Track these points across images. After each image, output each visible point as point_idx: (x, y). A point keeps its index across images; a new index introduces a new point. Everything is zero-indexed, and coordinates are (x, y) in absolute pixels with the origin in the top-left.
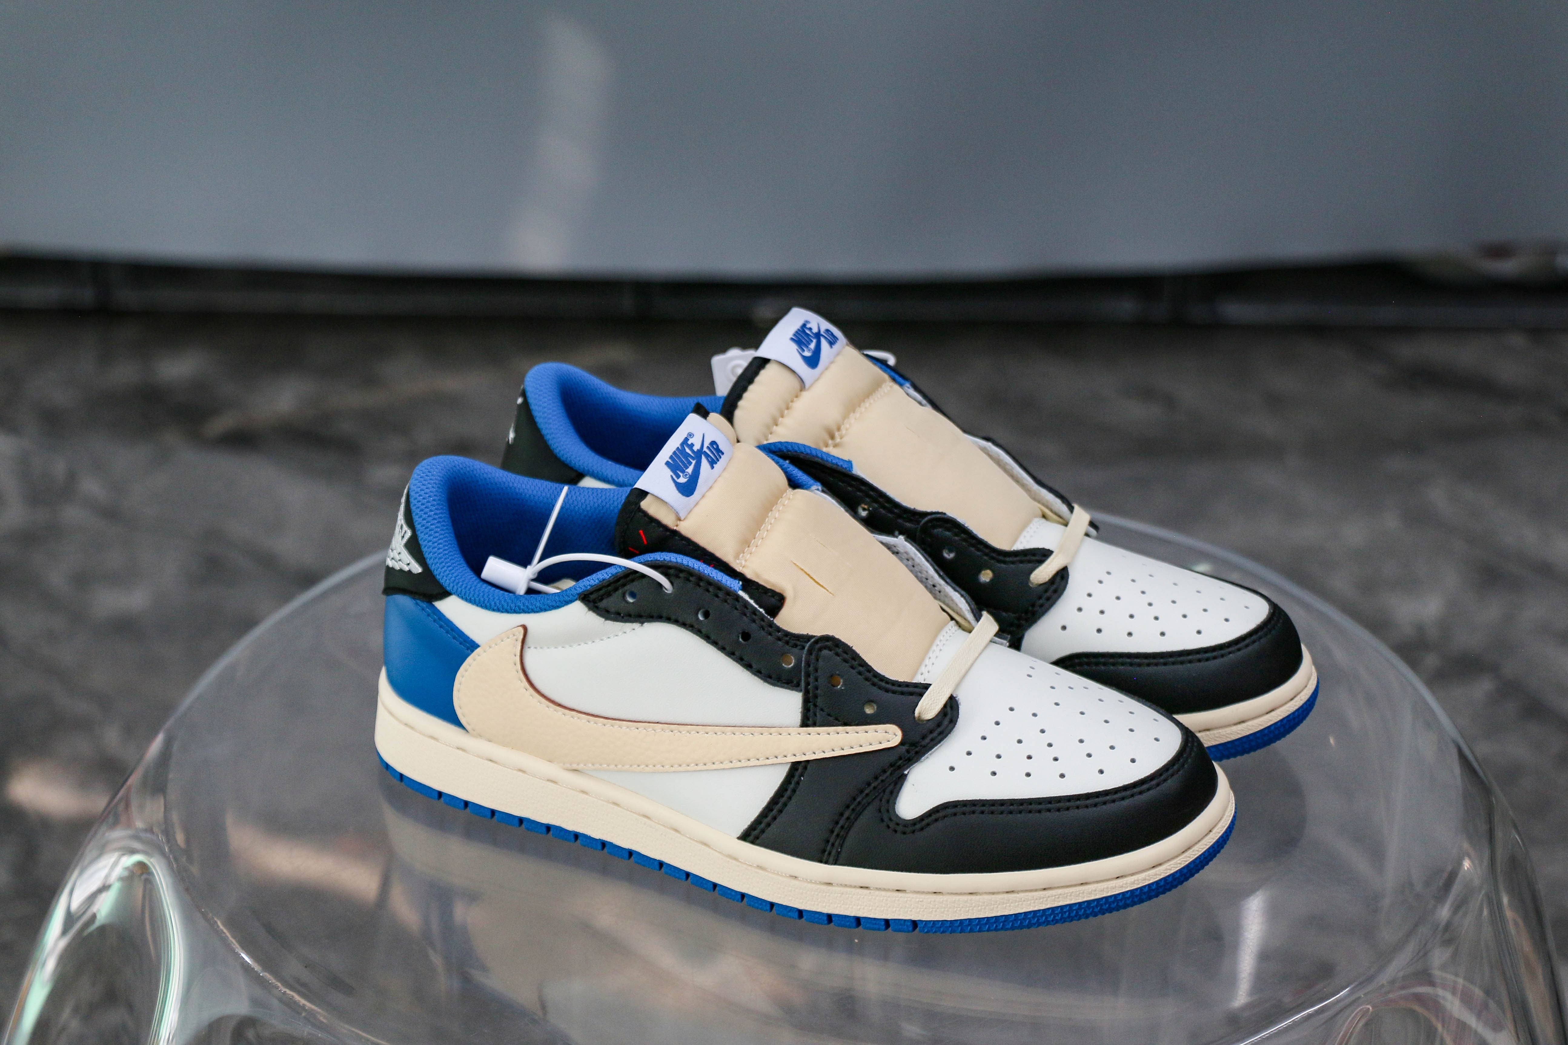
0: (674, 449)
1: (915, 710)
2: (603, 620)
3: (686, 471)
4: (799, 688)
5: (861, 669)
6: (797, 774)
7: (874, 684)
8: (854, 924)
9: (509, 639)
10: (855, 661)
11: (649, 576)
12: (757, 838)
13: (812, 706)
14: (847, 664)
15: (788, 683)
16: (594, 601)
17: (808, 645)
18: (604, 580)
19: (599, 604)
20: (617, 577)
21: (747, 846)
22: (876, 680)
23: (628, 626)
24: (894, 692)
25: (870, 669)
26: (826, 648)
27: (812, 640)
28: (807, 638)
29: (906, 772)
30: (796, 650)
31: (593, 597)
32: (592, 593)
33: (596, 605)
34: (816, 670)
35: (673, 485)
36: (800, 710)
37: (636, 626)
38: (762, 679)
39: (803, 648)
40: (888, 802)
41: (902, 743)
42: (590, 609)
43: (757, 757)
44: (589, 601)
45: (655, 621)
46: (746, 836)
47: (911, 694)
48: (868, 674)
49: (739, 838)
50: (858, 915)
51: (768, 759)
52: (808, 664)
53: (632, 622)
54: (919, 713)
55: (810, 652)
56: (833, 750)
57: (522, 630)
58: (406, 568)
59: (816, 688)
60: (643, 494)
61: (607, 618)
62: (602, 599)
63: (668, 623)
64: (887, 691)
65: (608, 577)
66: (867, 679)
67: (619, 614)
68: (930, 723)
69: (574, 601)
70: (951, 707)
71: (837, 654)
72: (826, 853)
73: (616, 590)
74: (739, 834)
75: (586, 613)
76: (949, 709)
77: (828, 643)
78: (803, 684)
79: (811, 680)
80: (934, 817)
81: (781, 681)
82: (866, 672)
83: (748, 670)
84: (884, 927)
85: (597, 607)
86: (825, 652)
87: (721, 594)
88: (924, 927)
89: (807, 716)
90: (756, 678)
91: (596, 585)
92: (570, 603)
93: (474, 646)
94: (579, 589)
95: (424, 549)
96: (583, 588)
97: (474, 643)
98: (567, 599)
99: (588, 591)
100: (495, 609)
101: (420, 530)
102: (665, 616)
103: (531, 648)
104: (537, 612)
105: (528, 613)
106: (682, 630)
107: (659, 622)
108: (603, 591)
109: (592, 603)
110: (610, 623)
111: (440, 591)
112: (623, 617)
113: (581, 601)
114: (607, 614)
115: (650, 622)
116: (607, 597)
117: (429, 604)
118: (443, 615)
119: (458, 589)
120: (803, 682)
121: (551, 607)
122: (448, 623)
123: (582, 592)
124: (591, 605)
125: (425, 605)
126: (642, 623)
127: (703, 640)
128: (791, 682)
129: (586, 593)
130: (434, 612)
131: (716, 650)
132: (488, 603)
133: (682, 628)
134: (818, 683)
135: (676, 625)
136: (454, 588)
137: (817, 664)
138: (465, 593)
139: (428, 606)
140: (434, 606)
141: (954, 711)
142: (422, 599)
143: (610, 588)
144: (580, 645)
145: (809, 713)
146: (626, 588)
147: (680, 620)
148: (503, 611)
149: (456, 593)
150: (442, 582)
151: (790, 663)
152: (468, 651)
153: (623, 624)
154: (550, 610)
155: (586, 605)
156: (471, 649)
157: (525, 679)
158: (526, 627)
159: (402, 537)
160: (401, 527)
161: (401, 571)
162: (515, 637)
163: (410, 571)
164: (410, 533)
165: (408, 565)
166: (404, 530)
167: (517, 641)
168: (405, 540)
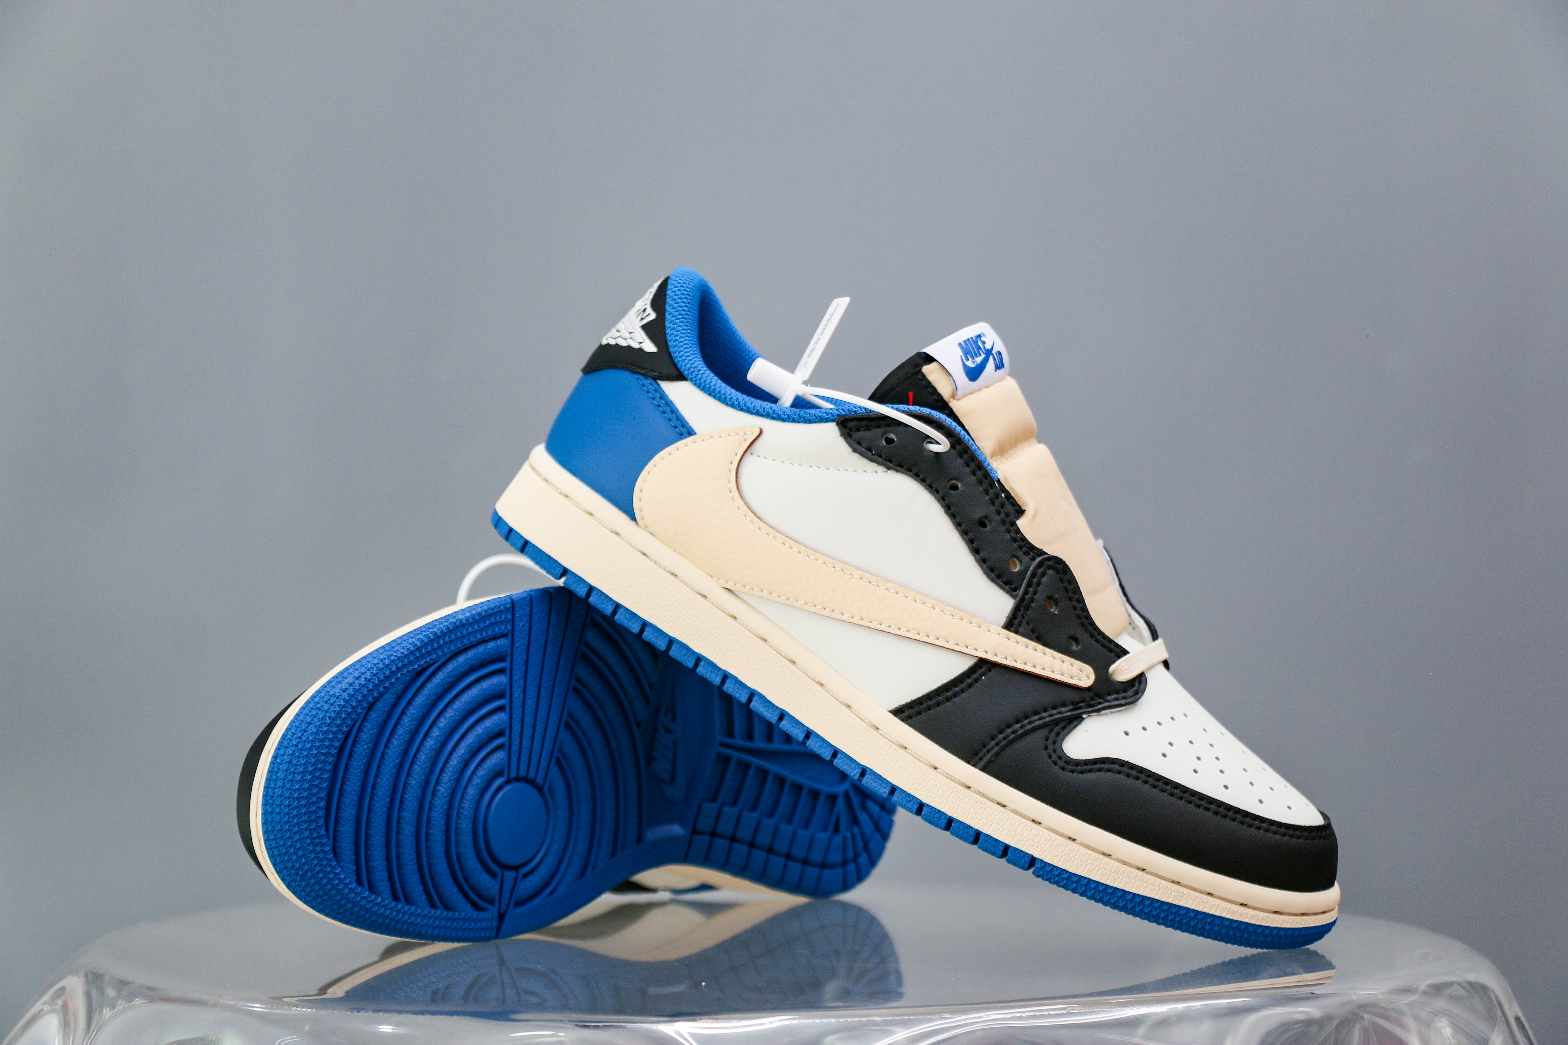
0: (969, 337)
1: (1110, 666)
3: (975, 359)
4: (1015, 594)
5: (1077, 604)
6: (980, 671)
7: (1083, 624)
8: (972, 839)
9: (738, 437)
10: (1075, 594)
12: (910, 717)
13: (1020, 616)
14: (1067, 594)
15: (1007, 583)
16: (851, 429)
17: (1038, 559)
19: (854, 433)
21: (896, 721)
22: (1086, 621)
23: (873, 466)
24: (1098, 641)
25: (1084, 609)
26: (1053, 567)
27: (1046, 556)
28: (1041, 553)
29: (1084, 716)
30: (1026, 559)
31: (852, 424)
32: (852, 420)
33: (851, 433)
34: (1038, 584)
35: (961, 364)
36: (1007, 615)
37: (881, 469)
38: (983, 569)
39: (1034, 559)
40: (1058, 734)
41: (1089, 689)
42: (842, 434)
43: (948, 639)
44: (845, 427)
45: (902, 472)
46: (898, 712)
47: (1111, 651)
48: (1081, 612)
49: (890, 712)
50: (981, 830)
51: (958, 645)
52: (1033, 575)
53: (878, 463)
54: (1114, 671)
55: (1040, 565)
56: (1025, 664)
57: (757, 432)
58: (636, 346)
59: (1032, 601)
60: (929, 359)
61: (855, 450)
62: (858, 430)
63: (915, 479)
64: (1092, 636)
66: (1078, 616)
67: (869, 451)
68: (1119, 685)
69: (831, 422)
70: (1140, 683)
71: (1062, 580)
72: (977, 757)
73: (878, 427)
74: (893, 706)
75: (838, 437)
76: (1137, 682)
77: (1058, 566)
78: (1022, 591)
79: (1031, 590)
80: (1098, 766)
81: (1001, 579)
82: (1080, 609)
83: (974, 554)
84: (1000, 853)
85: (850, 436)
86: (1052, 572)
87: (979, 473)
88: (1041, 869)
89: (1011, 621)
90: (978, 565)
91: (860, 413)
92: (825, 422)
93: (691, 433)
94: (841, 411)
95: (668, 334)
96: (847, 411)
97: (693, 430)
98: (826, 416)
99: (850, 416)
100: (733, 406)
101: (668, 316)
102: (915, 470)
103: (754, 455)
104: (783, 420)
105: (773, 418)
106: (926, 491)
107: (906, 474)
108: (864, 423)
109: (848, 430)
110: (856, 456)
111: (675, 373)
112: (873, 455)
113: (838, 424)
114: (857, 446)
115: (897, 471)
116: (865, 430)
117: (653, 382)
118: (666, 395)
119: (695, 377)
120: (1022, 590)
121: (802, 419)
122: (669, 404)
123: (844, 415)
124: (846, 431)
125: (648, 381)
126: (889, 468)
127: (942, 509)
128: (1011, 584)
129: (847, 417)
130: (656, 391)
131: (951, 523)
132: (726, 398)
133: (926, 488)
134: (1037, 597)
135: (922, 484)
136: (691, 374)
137: (1041, 579)
138: (700, 384)
139: (651, 384)
140: (659, 385)
141: (1142, 686)
142: (645, 376)
143: (873, 423)
144: (811, 467)
145: (1014, 621)
146: (888, 429)
147: (928, 480)
148: (742, 410)
149: (691, 380)
150: (679, 366)
151: (1016, 567)
152: (681, 436)
153: (869, 462)
154: (799, 422)
155: (840, 429)
156: (687, 435)
157: (735, 481)
158: (761, 432)
159: (642, 319)
160: (644, 310)
161: (629, 347)
162: (745, 436)
163: (641, 349)
164: (653, 316)
165: (640, 343)
166: (646, 313)
167: (745, 440)
168: (644, 322)
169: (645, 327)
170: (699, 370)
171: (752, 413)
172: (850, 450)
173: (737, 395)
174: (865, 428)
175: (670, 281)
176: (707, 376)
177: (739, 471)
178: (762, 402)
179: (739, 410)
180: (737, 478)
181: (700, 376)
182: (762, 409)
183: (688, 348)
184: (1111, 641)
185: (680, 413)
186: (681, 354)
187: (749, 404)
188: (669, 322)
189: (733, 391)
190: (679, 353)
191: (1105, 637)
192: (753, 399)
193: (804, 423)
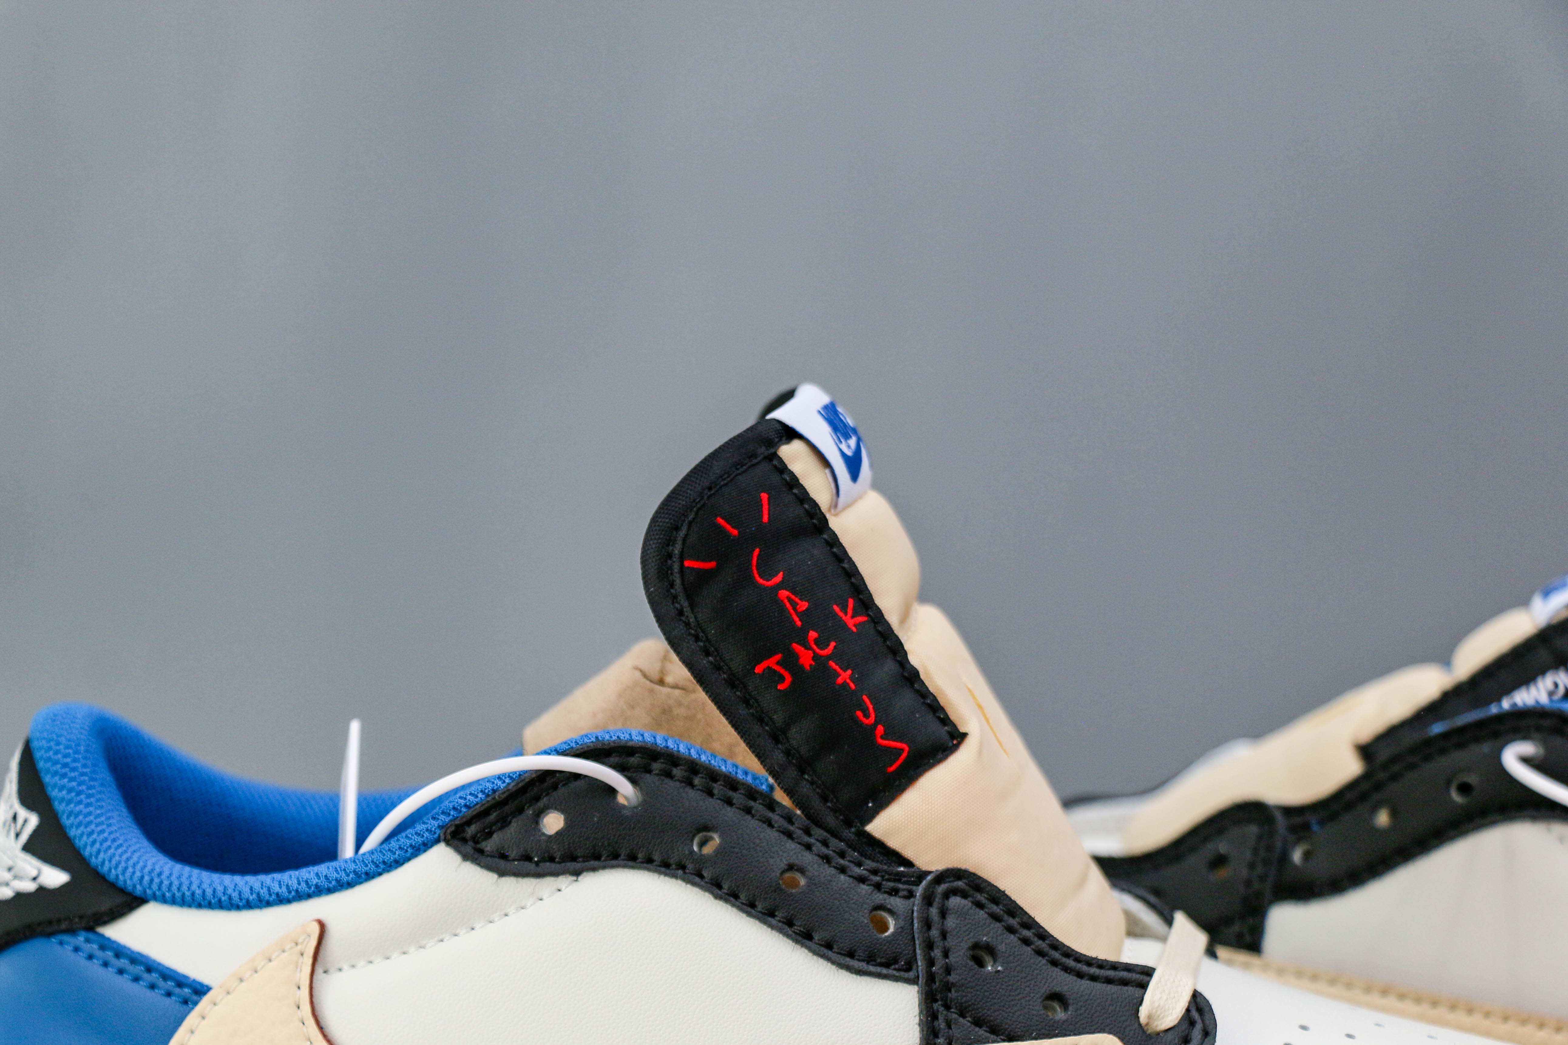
1: (1138, 1011)
2: (495, 876)
4: (911, 974)
5: (1027, 933)
7: (1054, 963)
9: (286, 954)
10: (1014, 918)
11: (586, 776)
13: (940, 1010)
14: (998, 925)
15: (886, 964)
16: (475, 840)
17: (919, 890)
18: (494, 791)
19: (484, 844)
20: (522, 781)
22: (1056, 955)
23: (547, 885)
24: (1094, 978)
25: (1043, 935)
26: (955, 892)
27: (929, 878)
28: (919, 876)
30: (897, 902)
31: (471, 830)
32: (469, 823)
33: (478, 846)
34: (944, 935)
36: (917, 1020)
37: (564, 882)
38: (833, 962)
39: (911, 895)
42: (466, 857)
44: (464, 841)
45: (604, 867)
47: (1125, 983)
48: (1040, 942)
52: (927, 924)
53: (556, 874)
54: (1150, 1017)
55: (928, 900)
57: (316, 930)
58: (29, 887)
59: (948, 970)
61: (502, 873)
62: (490, 835)
63: (632, 867)
64: (1080, 975)
65: (504, 785)
66: (1040, 953)
67: (528, 858)
68: (1170, 1036)
69: (431, 846)
70: (1200, 1010)
71: (980, 905)
73: (520, 810)
75: (459, 865)
76: (1195, 1015)
77: (960, 884)
79: (937, 953)
81: (875, 961)
82: (1036, 939)
83: (803, 945)
85: (481, 852)
86: (955, 901)
87: (738, 797)
89: (934, 1027)
90: (822, 962)
91: (477, 803)
92: (425, 851)
93: (200, 990)
94: (442, 817)
95: (75, 837)
96: (452, 813)
97: (201, 984)
98: (420, 840)
99: (462, 817)
100: (249, 905)
101: (60, 807)
102: (623, 853)
103: (331, 971)
104: (350, 885)
105: (330, 891)
106: (662, 877)
107: (613, 867)
108: (493, 816)
109: (471, 843)
110: (509, 882)
111: (119, 899)
112: (537, 864)
113: (448, 843)
114: (502, 863)
115: (594, 869)
116: (501, 828)
117: (91, 936)
118: (125, 947)
119: (159, 888)
120: (920, 963)
121: (382, 866)
122: (136, 959)
123: (451, 821)
124: (469, 848)
125: (80, 939)
126: (577, 873)
127: (707, 894)
128: (895, 961)
129: (457, 822)
130: (102, 948)
131: (735, 910)
132: (230, 898)
133: (660, 873)
134: (952, 959)
135: (649, 870)
136: (150, 888)
137: (943, 924)
138: (173, 896)
139: (88, 941)
140: (102, 936)
141: (1207, 1017)
142: (72, 931)
143: (507, 809)
144: (442, 941)
145: (936, 1023)
146: (540, 804)
147: (657, 857)
148: (269, 904)
149: (155, 898)
150: (121, 883)
151: (886, 929)
152: (188, 1003)
153: (538, 880)
154: (380, 874)
155: (458, 850)
156: (195, 998)
157: (320, 1037)
158: (322, 926)
159: (17, 835)
160: (15, 818)
161: (20, 896)
162: (299, 947)
163: (41, 889)
164: (34, 820)
165: (35, 879)
166: (20, 821)
167: (302, 954)
168: (24, 837)
169: (28, 848)
170: (160, 875)
171: (289, 901)
172: (492, 877)
173: (246, 883)
174: (499, 825)
175: (35, 744)
176: (179, 877)
177: (318, 1013)
178: (297, 873)
179: (265, 907)
180: (321, 1028)
181: (166, 883)
182: (303, 885)
183: (120, 846)
184: (1115, 966)
185: (163, 966)
186: (114, 862)
187: (276, 888)
188: (65, 817)
189: (238, 879)
190: (110, 861)
191: (1102, 964)
192: (277, 876)
193: (388, 871)
